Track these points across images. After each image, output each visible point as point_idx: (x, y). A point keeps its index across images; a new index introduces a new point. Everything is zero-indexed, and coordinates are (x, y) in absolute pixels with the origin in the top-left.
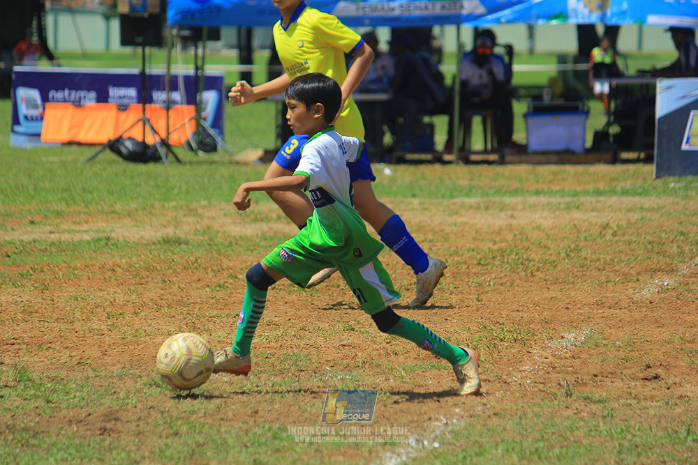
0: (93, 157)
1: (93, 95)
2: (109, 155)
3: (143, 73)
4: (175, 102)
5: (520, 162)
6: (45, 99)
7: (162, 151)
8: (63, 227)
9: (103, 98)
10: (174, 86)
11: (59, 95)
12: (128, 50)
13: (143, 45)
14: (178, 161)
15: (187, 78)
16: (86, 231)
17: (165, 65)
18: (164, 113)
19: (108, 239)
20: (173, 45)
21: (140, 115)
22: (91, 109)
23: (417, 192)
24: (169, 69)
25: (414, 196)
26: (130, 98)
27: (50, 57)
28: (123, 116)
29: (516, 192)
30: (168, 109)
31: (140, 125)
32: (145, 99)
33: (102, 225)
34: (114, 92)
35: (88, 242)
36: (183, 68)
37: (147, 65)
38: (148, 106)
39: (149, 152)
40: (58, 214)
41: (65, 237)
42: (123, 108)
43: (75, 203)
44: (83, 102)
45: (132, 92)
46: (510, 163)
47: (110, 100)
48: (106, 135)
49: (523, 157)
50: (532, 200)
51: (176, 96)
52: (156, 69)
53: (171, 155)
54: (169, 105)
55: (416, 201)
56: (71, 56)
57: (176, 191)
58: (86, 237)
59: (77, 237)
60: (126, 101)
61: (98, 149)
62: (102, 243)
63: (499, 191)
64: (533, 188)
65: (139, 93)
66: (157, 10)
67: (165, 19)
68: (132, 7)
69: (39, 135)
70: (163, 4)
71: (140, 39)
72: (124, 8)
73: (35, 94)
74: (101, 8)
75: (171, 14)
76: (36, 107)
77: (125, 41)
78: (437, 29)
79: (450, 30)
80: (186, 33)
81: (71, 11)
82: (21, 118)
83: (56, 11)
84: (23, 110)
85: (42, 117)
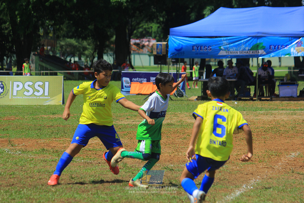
0: (145, 99)
1: (145, 79)
5: (277, 100)
6: (131, 81)
8: (137, 120)
9: (148, 80)
11: (135, 79)
12: (156, 66)
13: (161, 64)
14: (172, 100)
15: (174, 74)
17: (168, 70)
20: (170, 64)
22: (145, 83)
23: (245, 109)
24: (169, 72)
25: (244, 110)
27: (133, 68)
28: (154, 86)
29: (276, 109)
34: (151, 78)
36: (173, 71)
37: (162, 70)
44: (142, 82)
46: (274, 100)
47: (151, 81)
48: (149, 92)
49: (278, 99)
50: (281, 112)
52: (165, 71)
56: (139, 68)
57: (171, 109)
61: (147, 96)
63: (270, 109)
64: (281, 108)
66: (165, 53)
67: (168, 56)
68: (157, 52)
69: (129, 92)
70: (167, 52)
71: (160, 62)
72: (155, 53)
73: (128, 79)
74: (148, 53)
75: (169, 54)
76: (128, 83)
77: (155, 63)
78: (251, 59)
79: (255, 59)
80: (174, 60)
81: (139, 54)
82: (124, 87)
83: (134, 54)
84: (125, 84)
85: (130, 87)
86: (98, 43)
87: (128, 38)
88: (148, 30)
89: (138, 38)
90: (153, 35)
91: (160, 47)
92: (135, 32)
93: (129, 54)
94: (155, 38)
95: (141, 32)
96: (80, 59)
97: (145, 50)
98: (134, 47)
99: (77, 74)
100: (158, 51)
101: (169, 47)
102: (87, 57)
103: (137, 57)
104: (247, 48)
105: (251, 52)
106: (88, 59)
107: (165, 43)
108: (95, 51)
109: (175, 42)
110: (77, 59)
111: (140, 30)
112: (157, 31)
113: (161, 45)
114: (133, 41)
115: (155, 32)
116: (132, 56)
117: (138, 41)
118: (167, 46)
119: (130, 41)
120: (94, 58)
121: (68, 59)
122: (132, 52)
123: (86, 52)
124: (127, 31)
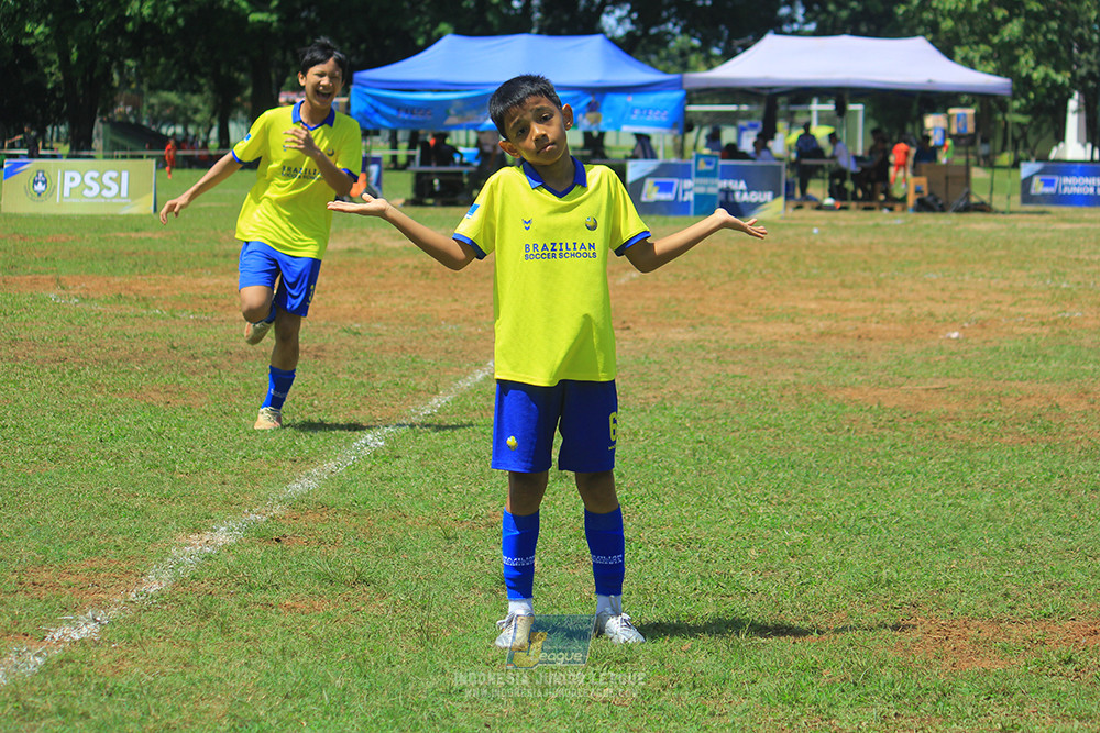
86: (220, 101)
87: (274, 92)
89: (294, 91)
92: (288, 79)
96: (185, 129)
99: (181, 159)
102: (199, 125)
106: (201, 130)
107: (344, 100)
108: (214, 115)
109: (364, 100)
110: (179, 130)
114: (283, 98)
117: (293, 97)
118: (348, 105)
119: (278, 97)
120: (211, 127)
121: (164, 130)
123: (198, 118)
124: (273, 76)
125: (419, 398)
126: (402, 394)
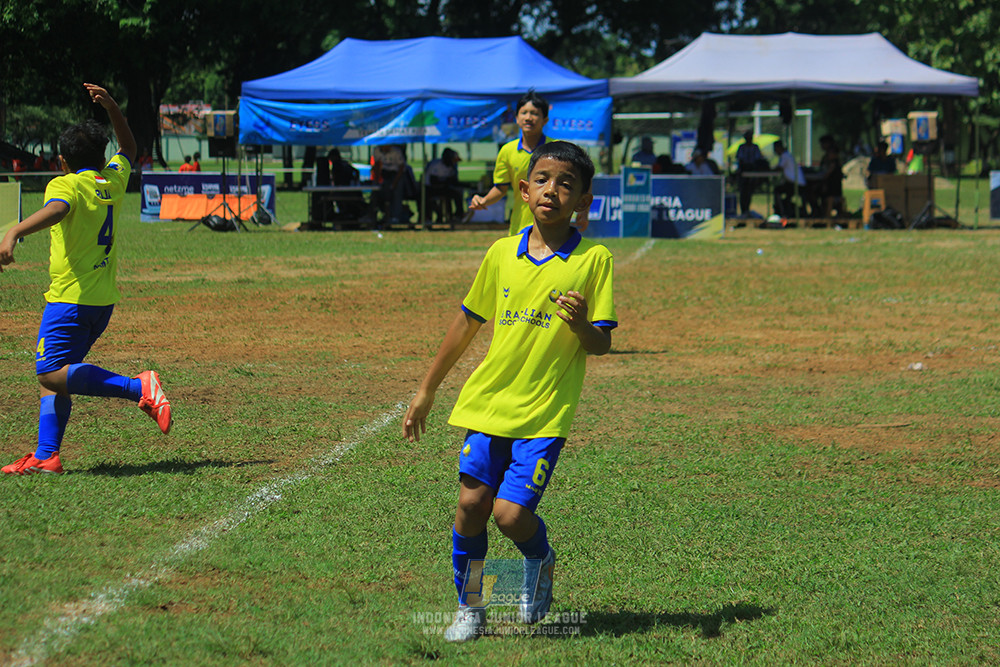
0: (192, 229)
1: (192, 188)
2: (202, 227)
3: (224, 174)
4: (244, 193)
5: (465, 229)
6: (162, 192)
7: (236, 224)
8: (175, 273)
9: (198, 191)
10: (243, 183)
11: (171, 189)
12: (213, 160)
13: (223, 156)
14: (247, 230)
15: (251, 177)
16: (190, 276)
17: (237, 169)
18: (237, 200)
19: (203, 280)
20: (242, 157)
21: (222, 201)
22: (191, 197)
23: (399, 248)
24: (240, 171)
25: (397, 251)
26: (215, 190)
27: (164, 165)
28: (211, 202)
29: (461, 248)
30: (239, 197)
31: (222, 207)
32: (225, 191)
33: (199, 271)
34: (205, 187)
35: (191, 282)
36: (248, 170)
37: (226, 169)
38: (227, 196)
39: (228, 225)
40: (172, 264)
41: (177, 279)
42: (211, 197)
43: (182, 257)
44: (186, 194)
45: (217, 187)
46: (457, 230)
47: (202, 192)
48: (200, 215)
49: (467, 226)
50: (472, 253)
51: (245, 189)
52: (232, 172)
53: (242, 227)
54: (240, 195)
55: (399, 255)
57: (245, 249)
58: (189, 279)
59: (184, 279)
60: (213, 193)
61: (196, 223)
62: (200, 283)
63: (451, 248)
65: (220, 187)
66: (232, 134)
67: (237, 140)
68: (216, 133)
69: (158, 215)
70: (237, 131)
71: (221, 153)
72: (211, 133)
73: (155, 189)
74: (196, 134)
75: (241, 136)
76: (156, 197)
77: (212, 154)
78: (409, 146)
79: (418, 146)
80: (251, 149)
81: (177, 136)
82: (147, 204)
83: (167, 137)
84: (148, 199)
85: (160, 203)
87: (153, 104)
88: (196, 87)
89: (175, 103)
90: (206, 96)
91: (221, 121)
92: (169, 90)
93: (157, 136)
94: (209, 103)
95: (182, 92)
97: (191, 128)
98: (167, 123)
100: (218, 129)
101: (241, 121)
103: (173, 142)
104: (402, 124)
105: (411, 130)
107: (232, 112)
109: (254, 112)
111: (181, 86)
112: (215, 88)
113: (223, 116)
114: (163, 109)
115: (209, 91)
116: (164, 142)
117: (174, 110)
118: (236, 118)
119: (158, 109)
121: (29, 149)
122: (162, 132)
124: (152, 89)
125: (320, 445)
126: (301, 441)
